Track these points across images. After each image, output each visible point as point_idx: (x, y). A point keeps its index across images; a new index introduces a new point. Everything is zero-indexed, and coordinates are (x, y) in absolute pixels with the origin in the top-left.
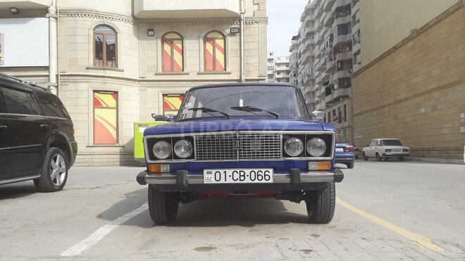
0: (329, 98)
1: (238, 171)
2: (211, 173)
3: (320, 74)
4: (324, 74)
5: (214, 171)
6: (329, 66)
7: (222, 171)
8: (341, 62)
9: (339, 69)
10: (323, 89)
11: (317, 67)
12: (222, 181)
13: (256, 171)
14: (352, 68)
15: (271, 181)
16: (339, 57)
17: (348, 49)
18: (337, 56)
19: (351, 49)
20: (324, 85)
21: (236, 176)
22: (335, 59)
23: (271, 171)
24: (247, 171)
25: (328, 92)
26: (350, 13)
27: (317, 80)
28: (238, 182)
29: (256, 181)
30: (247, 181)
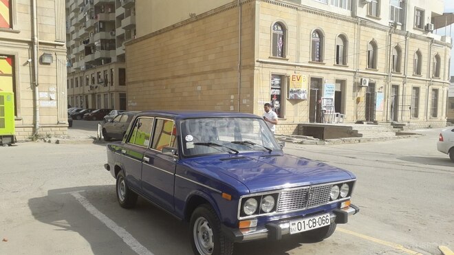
0: (89, 58)
1: (312, 219)
2: (295, 224)
3: (77, 31)
4: (82, 32)
5: (297, 222)
6: (89, 23)
7: (302, 221)
8: (104, 23)
9: (101, 30)
10: (82, 47)
11: (74, 22)
12: (303, 230)
13: (321, 217)
14: (114, 30)
15: (329, 224)
16: (101, 17)
17: (110, 11)
18: (99, 15)
19: (113, 11)
20: (84, 43)
21: (311, 223)
22: (96, 18)
23: (329, 215)
24: (317, 218)
25: (88, 51)
27: (74, 36)
28: (312, 228)
29: (322, 225)
30: (318, 226)
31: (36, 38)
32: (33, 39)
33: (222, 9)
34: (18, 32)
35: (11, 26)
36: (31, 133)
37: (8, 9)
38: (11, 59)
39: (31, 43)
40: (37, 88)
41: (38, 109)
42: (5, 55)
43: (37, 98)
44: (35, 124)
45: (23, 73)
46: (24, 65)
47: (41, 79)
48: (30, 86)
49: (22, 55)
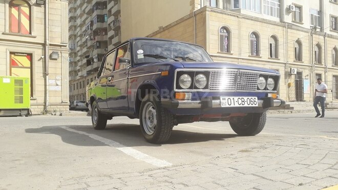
0: (89, 68)
1: (241, 98)
2: (225, 99)
3: (81, 50)
4: (85, 50)
5: (227, 98)
6: (89, 44)
7: (232, 98)
8: (99, 42)
9: (98, 47)
10: (85, 61)
11: (79, 44)
12: (232, 105)
13: (250, 98)
14: (107, 47)
15: (257, 105)
16: (97, 38)
17: (104, 34)
18: (96, 37)
19: (106, 34)
20: (86, 57)
21: (240, 102)
22: (94, 39)
23: (256, 98)
24: (246, 98)
25: (89, 63)
26: (106, 8)
27: (79, 54)
28: (241, 106)
29: (250, 105)
30: (246, 105)
31: (47, 41)
32: (45, 42)
33: (182, 20)
34: (35, 37)
35: (30, 33)
36: (42, 110)
37: (28, 22)
38: (30, 56)
39: (44, 45)
40: (47, 76)
41: (47, 92)
42: (26, 54)
43: (47, 84)
44: (45, 103)
45: (38, 66)
46: (39, 60)
47: (50, 71)
48: (42, 75)
49: (38, 53)
